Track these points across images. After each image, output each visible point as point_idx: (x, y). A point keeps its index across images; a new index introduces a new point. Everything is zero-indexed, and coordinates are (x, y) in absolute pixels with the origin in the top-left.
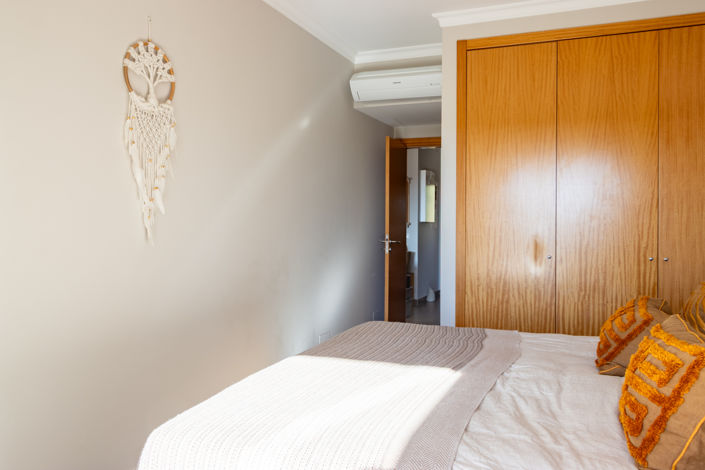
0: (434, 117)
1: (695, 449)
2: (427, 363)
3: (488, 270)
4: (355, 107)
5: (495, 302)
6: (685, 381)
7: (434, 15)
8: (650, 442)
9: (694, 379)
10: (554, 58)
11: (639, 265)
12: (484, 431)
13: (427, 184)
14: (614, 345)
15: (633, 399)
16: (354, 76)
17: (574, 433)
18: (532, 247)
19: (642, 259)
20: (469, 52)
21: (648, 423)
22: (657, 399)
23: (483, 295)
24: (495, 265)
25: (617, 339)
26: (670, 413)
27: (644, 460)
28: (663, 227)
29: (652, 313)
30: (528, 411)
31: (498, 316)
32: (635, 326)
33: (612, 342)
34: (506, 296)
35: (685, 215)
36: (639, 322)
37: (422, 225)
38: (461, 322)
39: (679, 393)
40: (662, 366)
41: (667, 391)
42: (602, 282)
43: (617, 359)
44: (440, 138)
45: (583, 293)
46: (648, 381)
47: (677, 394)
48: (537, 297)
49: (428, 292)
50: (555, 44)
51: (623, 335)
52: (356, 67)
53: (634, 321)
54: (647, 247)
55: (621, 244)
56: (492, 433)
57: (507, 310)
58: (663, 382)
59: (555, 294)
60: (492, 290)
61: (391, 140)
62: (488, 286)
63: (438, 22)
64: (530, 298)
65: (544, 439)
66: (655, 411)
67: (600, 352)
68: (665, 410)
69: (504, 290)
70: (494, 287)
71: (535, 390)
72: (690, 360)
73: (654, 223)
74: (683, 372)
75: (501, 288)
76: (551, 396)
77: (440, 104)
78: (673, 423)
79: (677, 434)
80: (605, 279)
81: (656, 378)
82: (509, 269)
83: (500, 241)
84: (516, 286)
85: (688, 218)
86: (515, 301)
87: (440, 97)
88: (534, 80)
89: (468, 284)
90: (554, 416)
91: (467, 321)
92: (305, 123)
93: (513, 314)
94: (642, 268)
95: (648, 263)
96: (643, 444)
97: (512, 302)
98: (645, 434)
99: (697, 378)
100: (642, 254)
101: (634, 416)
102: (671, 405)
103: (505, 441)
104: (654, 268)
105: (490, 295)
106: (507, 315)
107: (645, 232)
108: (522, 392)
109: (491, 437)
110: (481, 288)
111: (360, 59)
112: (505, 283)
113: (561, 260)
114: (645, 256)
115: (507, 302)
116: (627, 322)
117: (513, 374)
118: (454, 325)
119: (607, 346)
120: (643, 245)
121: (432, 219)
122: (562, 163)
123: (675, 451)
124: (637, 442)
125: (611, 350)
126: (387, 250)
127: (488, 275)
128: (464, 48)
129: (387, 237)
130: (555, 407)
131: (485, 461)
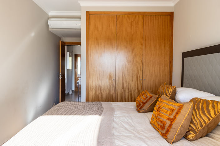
0: (79, 35)
1: (180, 132)
2: (90, 114)
3: (96, 84)
4: (50, 30)
5: (98, 93)
6: (177, 113)
7: (79, 2)
8: (168, 131)
9: (179, 113)
10: (115, 20)
11: (138, 81)
12: (119, 134)
13: (69, 57)
14: (142, 104)
15: (161, 120)
16: (49, 19)
17: (142, 131)
18: (109, 76)
19: (138, 79)
20: (90, 15)
21: (167, 126)
22: (169, 119)
23: (94, 91)
24: (98, 82)
25: (143, 103)
26: (173, 123)
27: (166, 137)
28: (144, 71)
29: (152, 95)
30: (127, 126)
31: (99, 97)
32: (147, 99)
33: (141, 103)
34: (101, 91)
35: (149, 67)
36: (149, 98)
37: (68, 70)
38: (87, 100)
39: (176, 117)
40: (169, 110)
41: (172, 117)
42: (128, 86)
43: (143, 108)
44: (81, 42)
45: (123, 90)
46: (165, 114)
47: (175, 117)
48: (110, 91)
49: (70, 91)
50: (116, 16)
51: (145, 101)
52: (50, 16)
53: (147, 97)
54: (140, 76)
55: (133, 75)
56: (121, 135)
57: (101, 96)
58: (170, 114)
59: (115, 90)
60: (97, 89)
61: (61, 42)
62: (96, 88)
63: (80, 4)
64: (108, 91)
65: (136, 134)
66: (168, 123)
67: (138, 107)
68: (172, 122)
69: (101, 90)
70: (98, 89)
71: (125, 119)
72: (178, 108)
73: (142, 69)
74: (176, 111)
75: (100, 89)
76: (130, 121)
77: (81, 31)
78: (174, 126)
79: (175, 129)
80: (129, 85)
81: (168, 113)
82: (102, 83)
83: (100, 74)
84: (104, 88)
85: (150, 68)
86: (104, 93)
87: (81, 29)
88: (110, 26)
89: (90, 88)
90: (134, 126)
91: (89, 99)
92: (33, 34)
93: (103, 97)
94: (138, 82)
95: (140, 80)
96: (166, 132)
97: (103, 93)
98: (166, 129)
99: (180, 112)
100: (138, 78)
101: (162, 125)
102: (174, 120)
103: (126, 136)
104: (141, 82)
105: (96, 91)
106: (101, 97)
107: (139, 72)
108: (122, 120)
109: (121, 136)
110: (94, 89)
111: (51, 14)
112: (101, 87)
113: (117, 80)
114: (139, 79)
115: (102, 93)
116: (145, 98)
117: (117, 115)
118: (85, 101)
119: (140, 105)
120: (139, 76)
121: (71, 68)
122: (118, 52)
123: (175, 133)
124: (164, 132)
125: (141, 106)
126: (60, 78)
127: (96, 85)
128: (89, 14)
129: (60, 74)
130: (133, 124)
131: (124, 144)
